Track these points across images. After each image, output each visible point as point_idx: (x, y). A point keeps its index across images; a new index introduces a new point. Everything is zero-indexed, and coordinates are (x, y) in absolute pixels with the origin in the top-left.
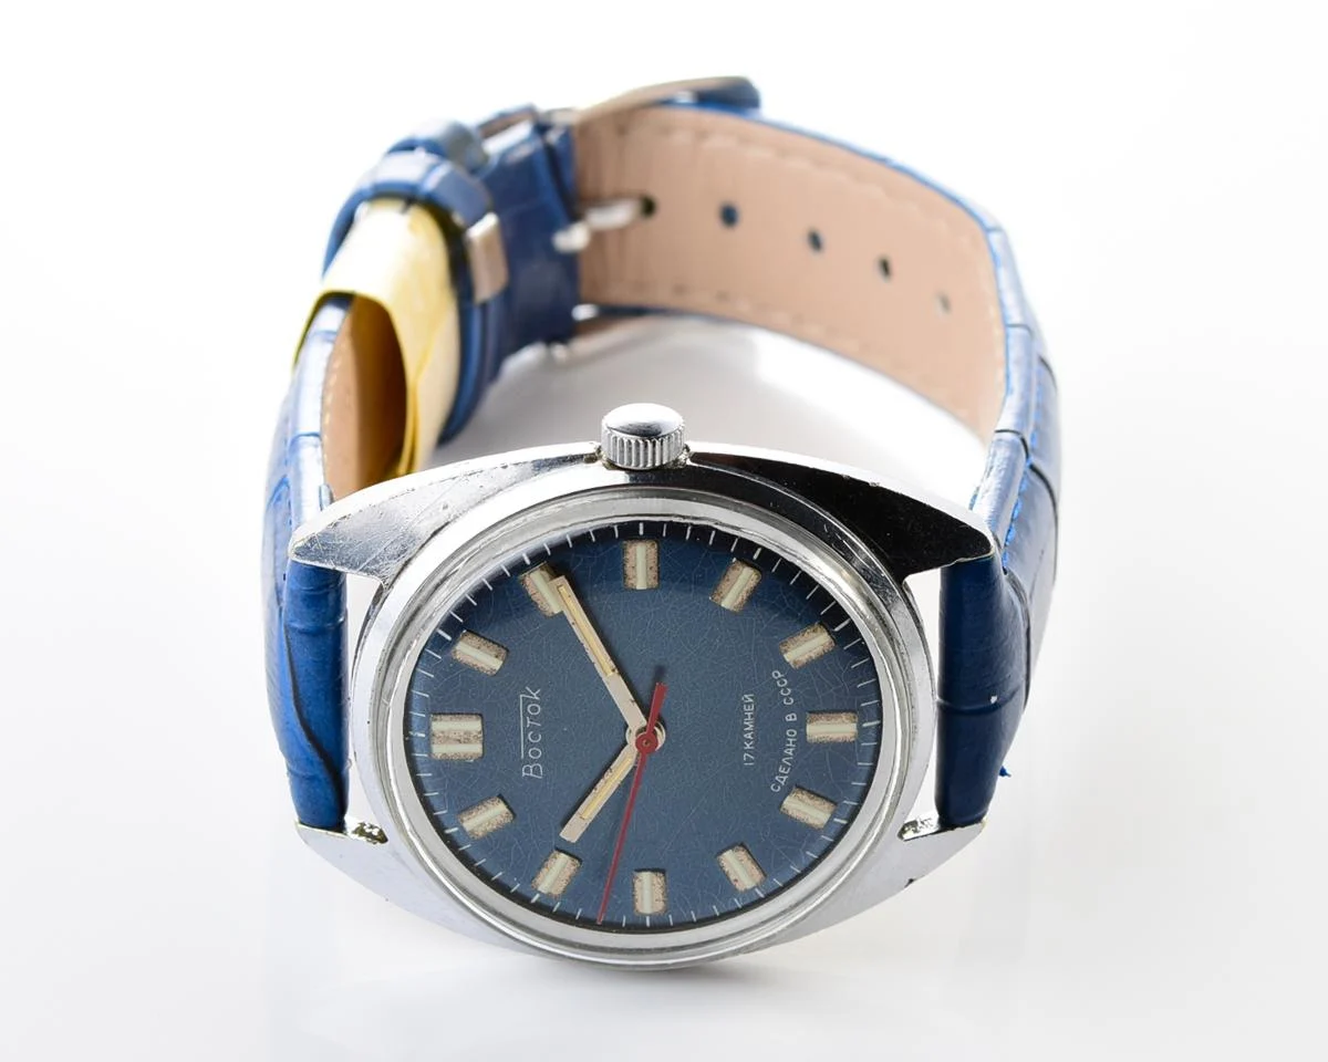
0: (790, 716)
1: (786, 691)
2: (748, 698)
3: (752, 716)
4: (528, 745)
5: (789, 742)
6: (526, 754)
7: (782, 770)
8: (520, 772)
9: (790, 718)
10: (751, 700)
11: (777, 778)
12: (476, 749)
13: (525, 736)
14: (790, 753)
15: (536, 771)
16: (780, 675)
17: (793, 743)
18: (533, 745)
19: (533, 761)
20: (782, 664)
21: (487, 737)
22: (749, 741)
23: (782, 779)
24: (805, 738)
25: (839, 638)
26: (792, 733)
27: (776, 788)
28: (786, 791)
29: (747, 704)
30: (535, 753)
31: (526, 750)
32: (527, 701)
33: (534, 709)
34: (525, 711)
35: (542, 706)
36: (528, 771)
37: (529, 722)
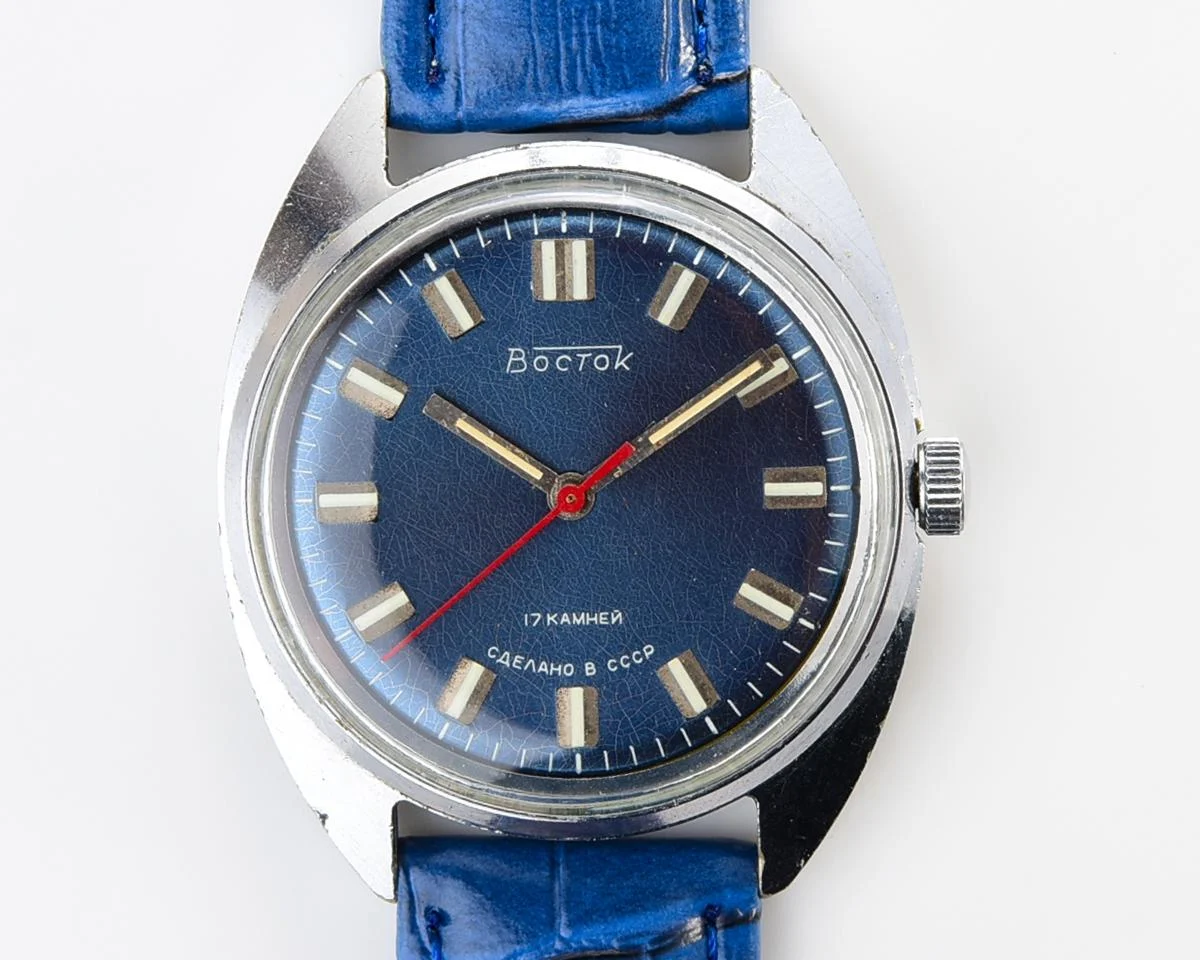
0: (593, 667)
1: (626, 662)
2: (617, 617)
3: (592, 622)
4: (553, 356)
5: (556, 666)
6: (539, 353)
7: (517, 659)
8: (513, 346)
9: (590, 669)
10: (614, 620)
11: (507, 653)
12: (549, 293)
13: (565, 352)
14: (541, 669)
15: (519, 365)
16: (647, 654)
17: (555, 673)
18: (552, 362)
19: (529, 360)
20: (662, 658)
21: (563, 307)
22: (558, 619)
23: (504, 660)
24: (562, 686)
25: (696, 725)
26: (569, 670)
27: (493, 652)
28: (491, 666)
29: (609, 617)
30: (541, 364)
31: (545, 353)
32: (612, 354)
33: (602, 362)
34: (599, 352)
35: (606, 371)
36: (515, 355)
37: (584, 356)
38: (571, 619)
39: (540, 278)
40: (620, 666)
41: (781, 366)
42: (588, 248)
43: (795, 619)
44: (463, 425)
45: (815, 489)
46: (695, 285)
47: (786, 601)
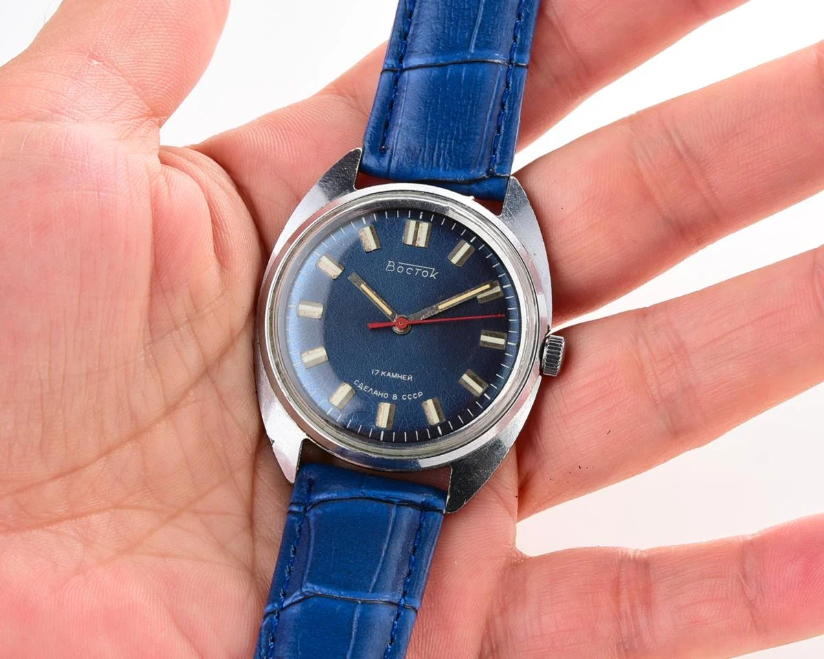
0: (396, 396)
1: (410, 397)
2: (410, 378)
3: (399, 378)
4: (406, 267)
5: (381, 393)
6: (401, 265)
7: (366, 387)
8: (391, 260)
9: (395, 397)
10: (409, 379)
11: (362, 384)
12: (410, 242)
13: (411, 267)
14: (375, 393)
15: (391, 268)
16: (419, 396)
17: (380, 396)
18: (405, 270)
19: (396, 268)
20: (425, 398)
21: (413, 247)
22: (386, 374)
23: (360, 386)
24: (382, 401)
25: (433, 429)
26: (386, 396)
27: (356, 382)
28: (354, 387)
29: (407, 377)
30: (401, 269)
31: (403, 265)
32: (430, 271)
33: (425, 274)
34: (425, 269)
35: (427, 278)
36: (390, 264)
37: (418, 270)
38: (391, 374)
39: (407, 236)
40: (407, 398)
41: (498, 289)
42: (429, 227)
43: (483, 393)
44: (363, 287)
45: (501, 341)
46: (469, 249)
47: (480, 384)
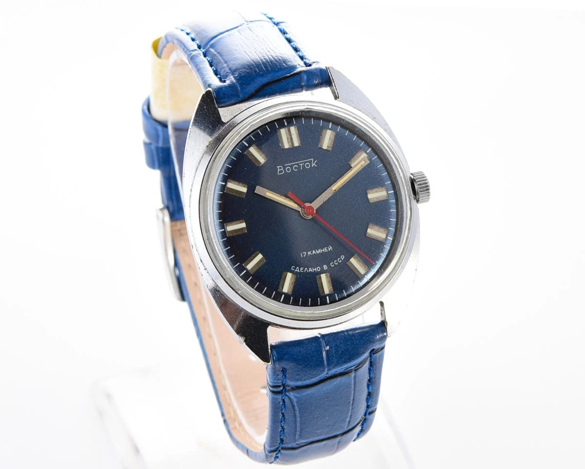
1: (336, 262)
2: (330, 248)
3: (323, 252)
4: (292, 166)
5: (314, 269)
6: (287, 166)
7: (301, 269)
9: (325, 267)
10: (329, 250)
11: (298, 268)
12: (287, 146)
13: (295, 164)
14: (310, 271)
15: (282, 171)
16: (342, 259)
17: (315, 271)
18: (292, 168)
19: (285, 170)
20: (348, 259)
21: (293, 149)
22: (312, 253)
23: (297, 270)
24: (319, 275)
26: (319, 269)
27: (293, 268)
28: (293, 272)
29: (328, 249)
30: (288, 170)
31: (289, 166)
32: (310, 162)
33: (308, 166)
34: (306, 162)
35: (310, 168)
36: (279, 168)
37: (301, 164)
39: (282, 142)
40: (335, 265)
42: (296, 129)
43: (386, 237)
44: (268, 194)
45: (384, 193)
46: (331, 134)
47: (382, 232)
